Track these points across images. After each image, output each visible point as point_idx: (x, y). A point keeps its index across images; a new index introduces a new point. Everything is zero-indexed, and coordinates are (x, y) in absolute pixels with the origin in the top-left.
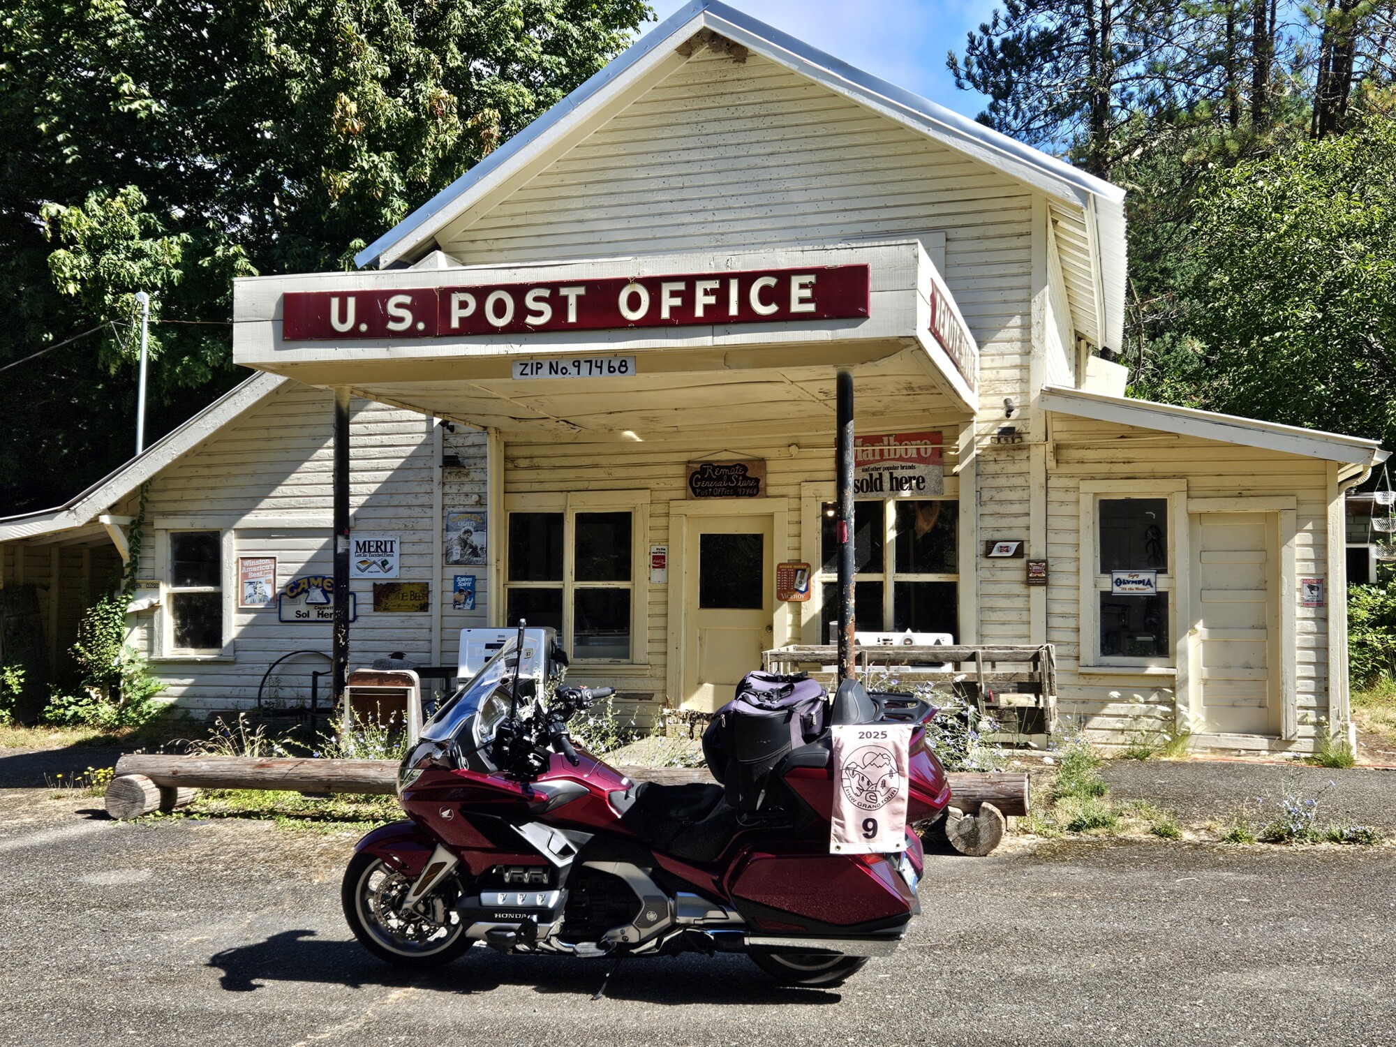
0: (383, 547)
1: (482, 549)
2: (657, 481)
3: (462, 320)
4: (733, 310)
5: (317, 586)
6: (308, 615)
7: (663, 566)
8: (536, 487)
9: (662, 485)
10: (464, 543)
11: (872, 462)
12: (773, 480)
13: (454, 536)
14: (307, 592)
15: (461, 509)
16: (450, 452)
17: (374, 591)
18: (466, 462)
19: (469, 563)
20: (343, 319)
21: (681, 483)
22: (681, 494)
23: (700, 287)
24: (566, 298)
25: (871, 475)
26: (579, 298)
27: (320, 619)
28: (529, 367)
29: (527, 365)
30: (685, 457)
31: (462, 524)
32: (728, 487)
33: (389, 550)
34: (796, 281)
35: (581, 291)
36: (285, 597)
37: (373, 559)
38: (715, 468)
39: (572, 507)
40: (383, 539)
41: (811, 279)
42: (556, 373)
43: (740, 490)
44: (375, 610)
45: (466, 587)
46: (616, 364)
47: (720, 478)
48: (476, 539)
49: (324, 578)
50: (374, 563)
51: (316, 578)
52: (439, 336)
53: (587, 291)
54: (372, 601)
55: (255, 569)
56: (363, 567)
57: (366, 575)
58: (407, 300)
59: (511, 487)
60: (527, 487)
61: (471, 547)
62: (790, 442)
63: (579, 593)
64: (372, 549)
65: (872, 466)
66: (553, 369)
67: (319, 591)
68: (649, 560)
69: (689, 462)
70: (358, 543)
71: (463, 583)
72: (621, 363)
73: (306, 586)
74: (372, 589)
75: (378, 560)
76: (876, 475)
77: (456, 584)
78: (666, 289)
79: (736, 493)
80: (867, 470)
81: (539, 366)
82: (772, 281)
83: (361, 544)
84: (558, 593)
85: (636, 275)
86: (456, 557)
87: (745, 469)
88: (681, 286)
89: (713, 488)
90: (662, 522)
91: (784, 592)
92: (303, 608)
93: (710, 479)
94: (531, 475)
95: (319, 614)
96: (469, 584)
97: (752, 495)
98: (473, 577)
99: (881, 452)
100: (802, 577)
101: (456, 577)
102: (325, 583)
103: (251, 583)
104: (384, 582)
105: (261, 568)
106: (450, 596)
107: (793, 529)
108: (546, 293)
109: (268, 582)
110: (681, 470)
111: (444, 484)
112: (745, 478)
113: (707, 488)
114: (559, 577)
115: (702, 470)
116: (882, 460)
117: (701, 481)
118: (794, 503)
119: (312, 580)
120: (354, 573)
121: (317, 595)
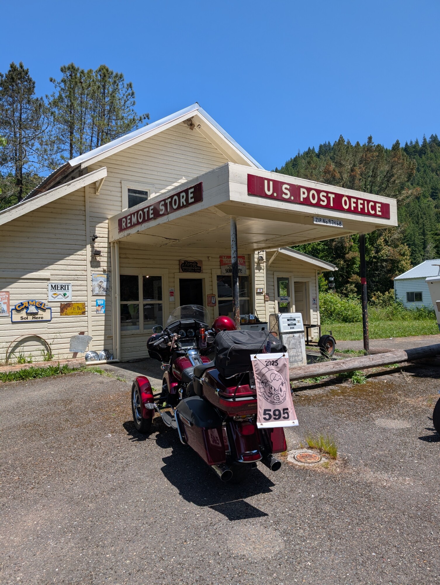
2: (170, 266)
3: (303, 198)
4: (366, 211)
7: (173, 296)
8: (128, 265)
10: (100, 286)
11: (229, 264)
15: (98, 272)
17: (61, 307)
20: (269, 190)
21: (178, 267)
22: (178, 271)
23: (359, 202)
24: (330, 197)
25: (230, 268)
26: (333, 198)
29: (318, 218)
32: (192, 269)
33: (66, 289)
34: (378, 205)
37: (59, 293)
38: (188, 262)
39: (140, 274)
40: (64, 284)
44: (61, 315)
45: (101, 304)
46: (339, 223)
47: (190, 266)
48: (105, 285)
52: (297, 203)
53: (335, 196)
54: (59, 311)
56: (54, 296)
58: (288, 187)
59: (121, 265)
60: (125, 265)
61: (103, 288)
62: (208, 256)
63: (144, 306)
64: (59, 288)
66: (324, 221)
68: (167, 293)
69: (180, 260)
70: (52, 286)
75: (62, 293)
77: (97, 303)
79: (194, 271)
81: (321, 220)
82: (373, 204)
84: (137, 306)
85: (347, 194)
86: (97, 291)
87: (197, 263)
88: (355, 200)
90: (172, 280)
91: (209, 304)
93: (187, 266)
94: (126, 261)
97: (199, 272)
100: (214, 299)
104: (65, 303)
106: (95, 308)
107: (210, 283)
108: (325, 194)
110: (177, 263)
111: (91, 262)
112: (197, 266)
113: (186, 269)
114: (137, 299)
115: (185, 263)
117: (184, 266)
118: (210, 275)
120: (51, 299)
121: (32, 309)
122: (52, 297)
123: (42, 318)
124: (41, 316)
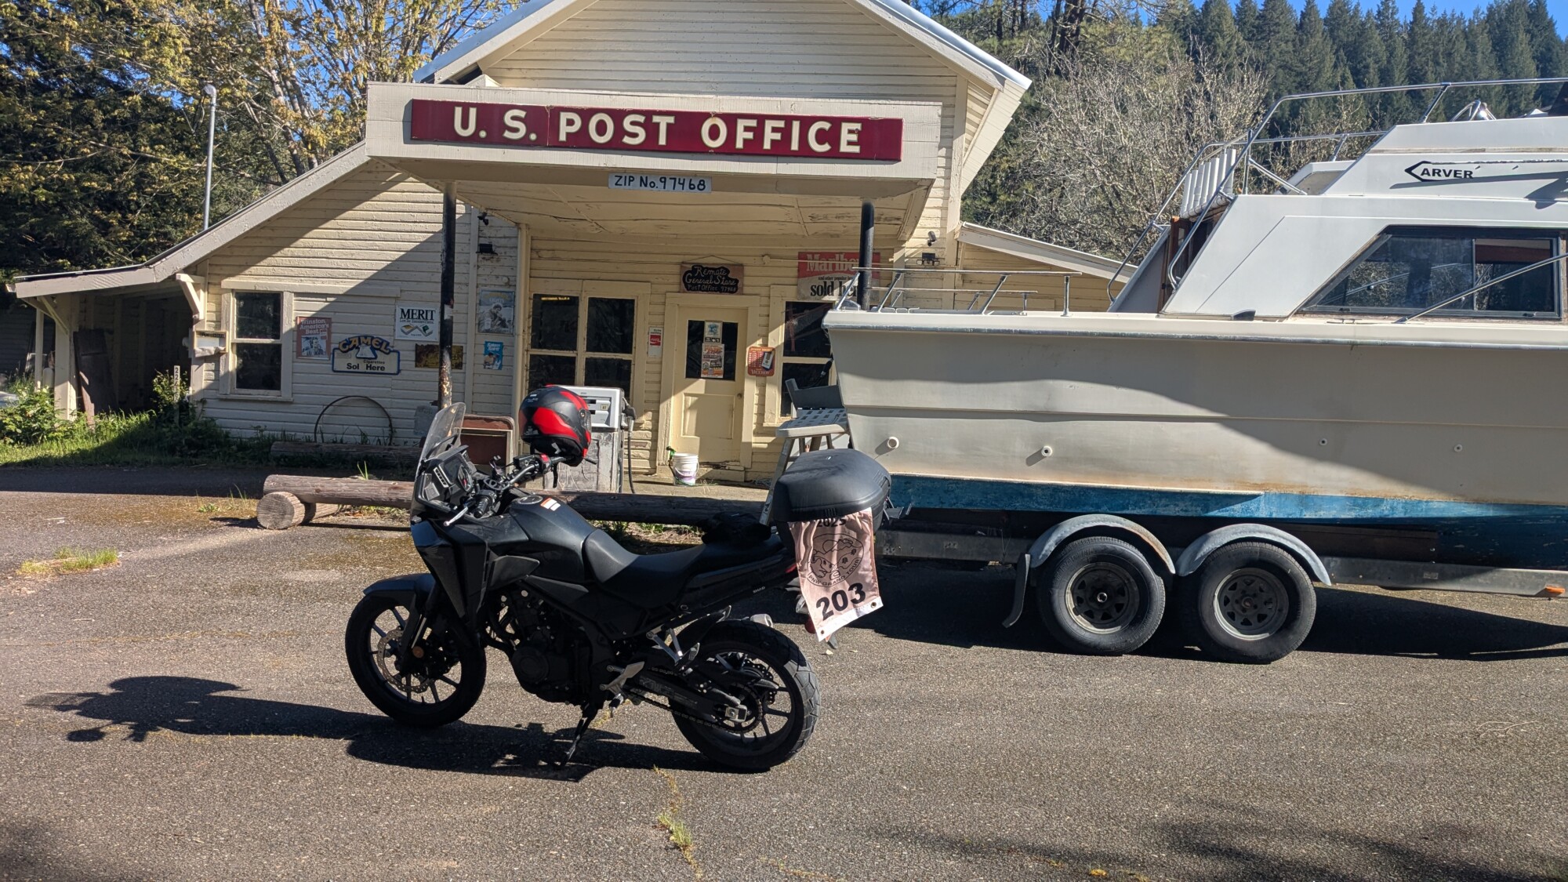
0: (424, 315)
1: (509, 321)
2: (657, 276)
3: (568, 135)
4: (795, 146)
5: (367, 344)
6: (358, 367)
7: (658, 344)
8: (556, 274)
9: (660, 280)
10: (495, 316)
11: (825, 273)
12: (748, 282)
13: (485, 309)
14: (358, 348)
15: (493, 288)
16: (484, 241)
17: (416, 350)
18: (497, 250)
19: (499, 332)
20: (465, 126)
21: (677, 279)
22: (676, 288)
23: (769, 125)
24: (657, 125)
25: (825, 283)
26: (669, 125)
27: (369, 371)
28: (623, 178)
29: (621, 177)
30: (680, 259)
31: (493, 300)
32: (713, 285)
33: (429, 317)
34: (845, 127)
35: (671, 120)
36: (337, 352)
37: (415, 324)
38: (703, 269)
39: (587, 292)
40: (424, 309)
41: (858, 126)
42: (646, 185)
43: (722, 288)
44: (416, 366)
45: (495, 351)
46: (696, 183)
47: (707, 277)
48: (504, 313)
49: (373, 338)
50: (417, 327)
51: (366, 337)
52: (549, 147)
53: (675, 120)
54: (414, 359)
55: (311, 327)
56: (406, 330)
57: (409, 337)
58: (522, 114)
59: (535, 273)
60: (549, 274)
61: (500, 319)
62: (763, 253)
63: (589, 361)
64: (415, 316)
65: (826, 276)
66: (643, 182)
67: (368, 348)
68: (647, 339)
69: (683, 263)
70: (403, 311)
71: (492, 348)
72: (698, 182)
73: (357, 344)
74: (414, 348)
75: (421, 325)
76: (829, 283)
77: (486, 348)
78: (741, 124)
79: (719, 289)
80: (822, 279)
81: (632, 179)
82: (827, 126)
83: (406, 311)
84: (572, 361)
85: (717, 111)
86: (487, 327)
87: (728, 271)
88: (753, 123)
89: (701, 284)
90: (660, 309)
91: (754, 368)
92: (354, 362)
93: (699, 277)
94: (553, 264)
95: (367, 367)
96: (498, 349)
97: (732, 292)
98: (501, 343)
99: (834, 265)
100: (768, 358)
101: (487, 343)
102: (374, 342)
103: (307, 338)
104: (425, 344)
105: (317, 326)
106: (482, 359)
107: (763, 320)
108: (641, 119)
109: (322, 338)
110: (677, 269)
111: (478, 267)
112: (728, 279)
113: (696, 284)
114: (573, 346)
115: (694, 270)
116: (834, 272)
117: (692, 278)
118: (765, 301)
119: (362, 339)
120: (399, 334)
121: (366, 351)
122: (403, 331)
123: (383, 368)
124: (381, 365)
